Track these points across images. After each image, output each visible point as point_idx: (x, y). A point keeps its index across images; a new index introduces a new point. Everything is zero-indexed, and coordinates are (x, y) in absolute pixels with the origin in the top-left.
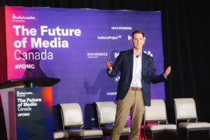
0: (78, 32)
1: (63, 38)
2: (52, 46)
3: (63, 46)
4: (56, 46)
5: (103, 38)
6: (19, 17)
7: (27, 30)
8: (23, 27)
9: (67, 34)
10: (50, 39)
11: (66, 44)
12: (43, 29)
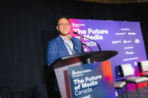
0: (106, 32)
1: (100, 35)
2: (95, 39)
3: (100, 39)
4: (97, 39)
5: (118, 34)
6: (76, 25)
7: (81, 31)
8: (79, 29)
9: (101, 33)
10: (93, 35)
11: (101, 38)
12: (90, 30)
